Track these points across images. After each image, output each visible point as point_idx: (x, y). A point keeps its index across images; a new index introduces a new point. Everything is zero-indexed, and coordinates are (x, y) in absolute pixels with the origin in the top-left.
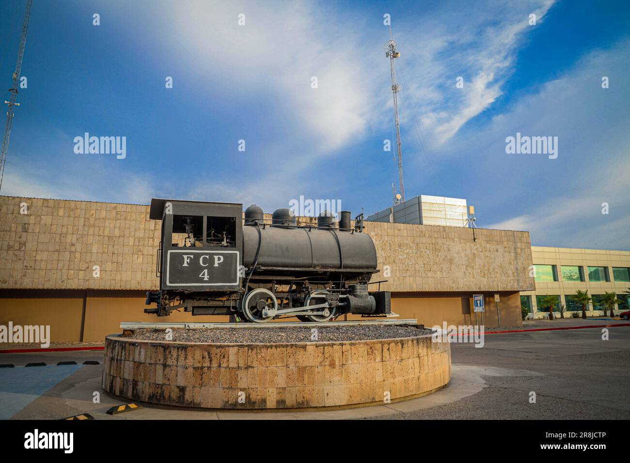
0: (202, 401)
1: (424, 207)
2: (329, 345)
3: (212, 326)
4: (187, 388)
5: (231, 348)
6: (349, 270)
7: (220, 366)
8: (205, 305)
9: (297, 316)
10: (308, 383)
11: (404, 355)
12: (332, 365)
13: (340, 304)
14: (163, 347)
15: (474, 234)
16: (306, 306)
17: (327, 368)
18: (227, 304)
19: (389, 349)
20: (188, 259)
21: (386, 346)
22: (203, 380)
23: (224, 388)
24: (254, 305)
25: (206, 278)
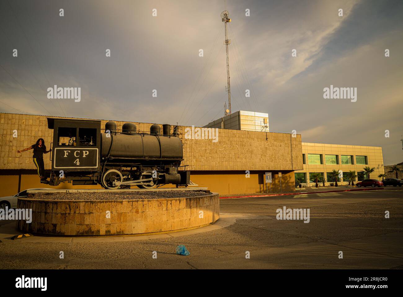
0: (65, 232)
1: (241, 118)
2: (135, 201)
3: (83, 191)
4: (58, 225)
5: (81, 203)
6: (165, 159)
7: (75, 212)
8: (79, 179)
9: (137, 185)
10: (123, 221)
11: (180, 207)
12: (137, 212)
13: (160, 178)
14: (45, 203)
15: (266, 136)
16: (140, 179)
17: (134, 213)
18: (92, 178)
19: (171, 204)
20: (67, 153)
21: (169, 202)
22: (66, 220)
23: (77, 225)
24: (109, 179)
25: (78, 164)
